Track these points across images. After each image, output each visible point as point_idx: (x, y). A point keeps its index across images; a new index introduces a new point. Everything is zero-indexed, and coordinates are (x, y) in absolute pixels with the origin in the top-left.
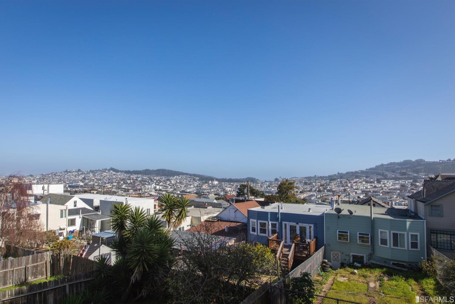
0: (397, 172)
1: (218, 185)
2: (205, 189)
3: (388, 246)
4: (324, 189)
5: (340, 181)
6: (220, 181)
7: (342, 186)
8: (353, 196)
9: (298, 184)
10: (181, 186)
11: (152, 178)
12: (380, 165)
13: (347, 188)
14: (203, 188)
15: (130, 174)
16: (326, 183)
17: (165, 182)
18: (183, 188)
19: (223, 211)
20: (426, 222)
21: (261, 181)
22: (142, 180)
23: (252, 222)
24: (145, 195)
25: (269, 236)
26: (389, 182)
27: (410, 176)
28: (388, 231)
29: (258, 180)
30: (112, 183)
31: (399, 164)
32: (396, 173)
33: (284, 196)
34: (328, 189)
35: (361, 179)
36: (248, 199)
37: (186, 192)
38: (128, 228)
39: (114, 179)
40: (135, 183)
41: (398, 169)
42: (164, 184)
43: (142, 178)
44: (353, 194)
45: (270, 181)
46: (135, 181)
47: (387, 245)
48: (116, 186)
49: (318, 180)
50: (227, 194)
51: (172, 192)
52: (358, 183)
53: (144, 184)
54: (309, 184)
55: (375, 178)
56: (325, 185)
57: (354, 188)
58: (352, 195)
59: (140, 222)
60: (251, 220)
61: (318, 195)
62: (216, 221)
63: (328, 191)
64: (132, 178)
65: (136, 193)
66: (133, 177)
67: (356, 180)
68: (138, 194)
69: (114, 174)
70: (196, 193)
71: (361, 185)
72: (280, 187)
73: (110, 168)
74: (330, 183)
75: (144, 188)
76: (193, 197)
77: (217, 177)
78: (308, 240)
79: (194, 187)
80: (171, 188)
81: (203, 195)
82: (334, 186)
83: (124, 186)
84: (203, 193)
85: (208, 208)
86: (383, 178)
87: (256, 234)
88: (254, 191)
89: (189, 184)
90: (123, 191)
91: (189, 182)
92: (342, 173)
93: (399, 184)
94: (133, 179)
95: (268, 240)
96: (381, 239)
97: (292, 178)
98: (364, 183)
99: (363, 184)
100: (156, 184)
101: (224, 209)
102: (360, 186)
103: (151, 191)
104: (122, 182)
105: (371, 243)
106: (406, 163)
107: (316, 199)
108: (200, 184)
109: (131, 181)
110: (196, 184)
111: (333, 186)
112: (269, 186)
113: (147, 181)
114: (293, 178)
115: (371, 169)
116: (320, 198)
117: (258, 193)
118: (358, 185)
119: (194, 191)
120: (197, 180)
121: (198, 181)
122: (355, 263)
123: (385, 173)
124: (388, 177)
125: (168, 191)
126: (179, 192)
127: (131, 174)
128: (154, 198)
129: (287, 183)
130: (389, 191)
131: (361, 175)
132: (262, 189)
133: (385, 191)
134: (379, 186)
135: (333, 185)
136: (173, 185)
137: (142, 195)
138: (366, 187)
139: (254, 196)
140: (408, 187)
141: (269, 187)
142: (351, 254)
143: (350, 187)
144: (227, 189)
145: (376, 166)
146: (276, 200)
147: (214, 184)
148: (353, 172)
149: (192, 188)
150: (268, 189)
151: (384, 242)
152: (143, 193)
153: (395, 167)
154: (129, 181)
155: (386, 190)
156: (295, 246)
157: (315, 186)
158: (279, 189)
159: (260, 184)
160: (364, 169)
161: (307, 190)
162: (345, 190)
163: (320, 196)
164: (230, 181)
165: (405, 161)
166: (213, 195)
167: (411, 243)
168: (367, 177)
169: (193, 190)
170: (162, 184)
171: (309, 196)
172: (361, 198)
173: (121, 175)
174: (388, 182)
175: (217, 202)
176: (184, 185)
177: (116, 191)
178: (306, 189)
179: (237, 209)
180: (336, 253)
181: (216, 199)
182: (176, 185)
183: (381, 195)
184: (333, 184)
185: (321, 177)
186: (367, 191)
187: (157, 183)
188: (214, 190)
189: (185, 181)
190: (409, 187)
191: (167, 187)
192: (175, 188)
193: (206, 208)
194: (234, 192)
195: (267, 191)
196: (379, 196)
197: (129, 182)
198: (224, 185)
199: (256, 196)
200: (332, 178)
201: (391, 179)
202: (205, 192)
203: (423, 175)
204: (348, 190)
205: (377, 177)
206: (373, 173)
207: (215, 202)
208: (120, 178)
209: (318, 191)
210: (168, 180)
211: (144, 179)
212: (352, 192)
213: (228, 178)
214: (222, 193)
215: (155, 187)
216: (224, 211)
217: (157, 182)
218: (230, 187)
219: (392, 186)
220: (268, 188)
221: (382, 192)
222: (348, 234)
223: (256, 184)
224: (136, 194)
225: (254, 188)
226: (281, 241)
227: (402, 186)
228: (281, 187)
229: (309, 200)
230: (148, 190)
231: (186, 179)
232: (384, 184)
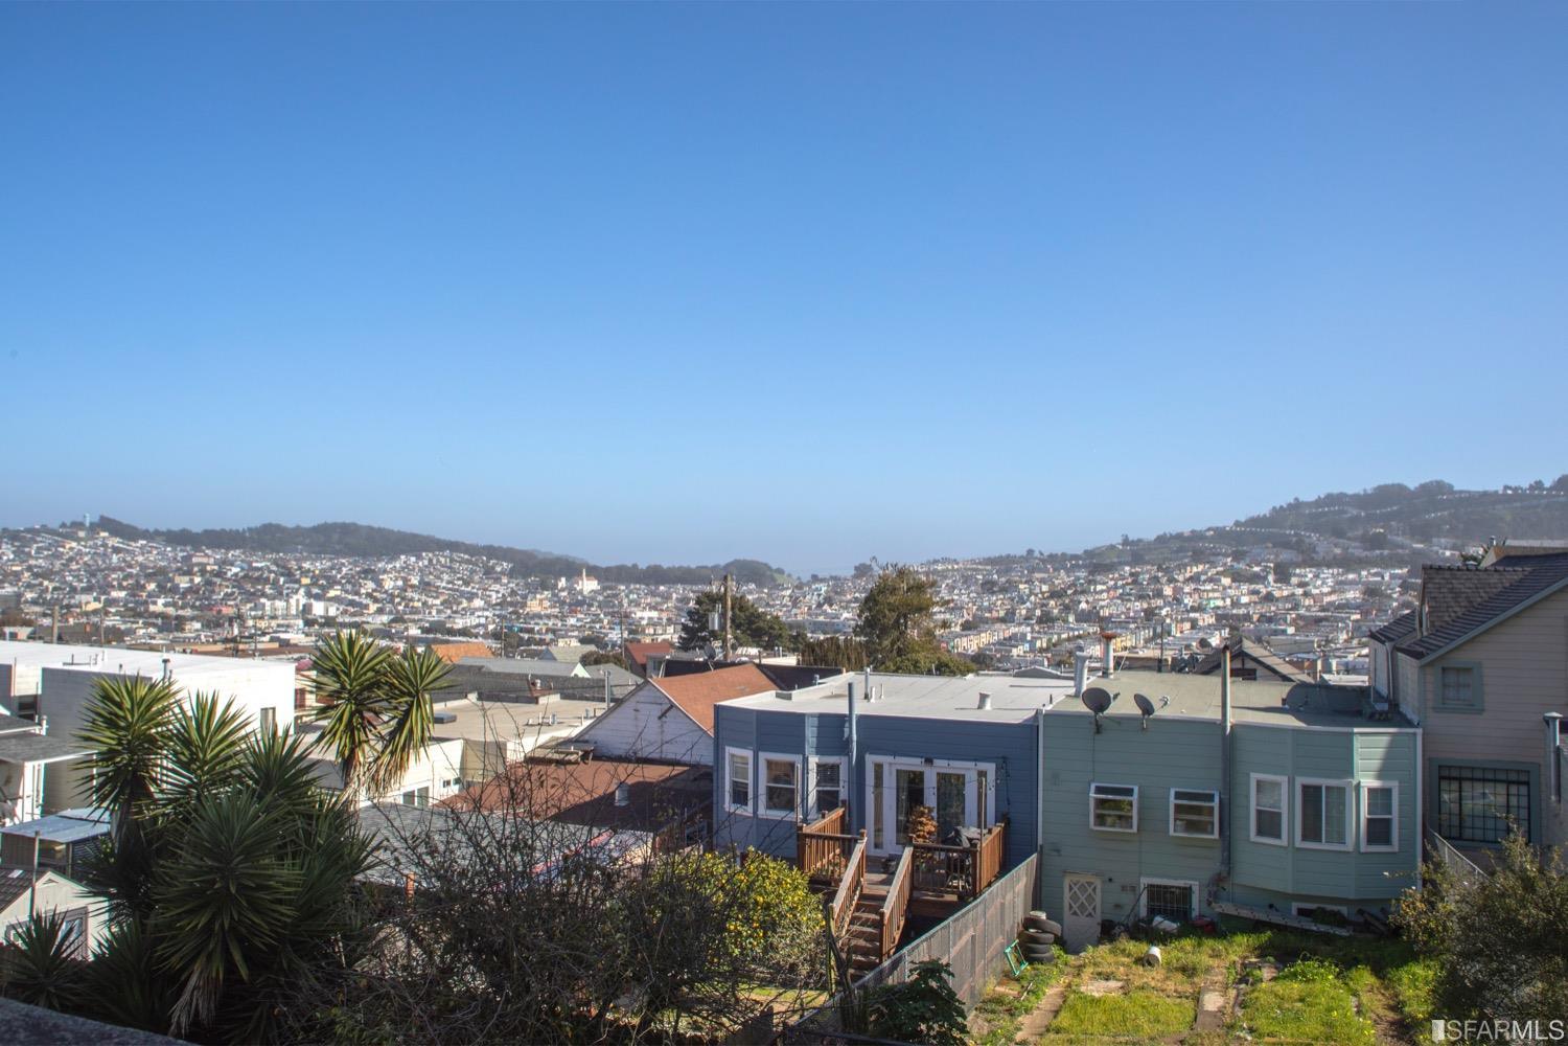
0: (1350, 534)
1: (600, 598)
2: (540, 617)
3: (1284, 841)
4: (1067, 608)
5: (1132, 574)
6: (607, 580)
7: (1140, 598)
8: (1183, 639)
9: (954, 588)
10: (425, 604)
11: (293, 565)
12: (1290, 505)
13: (1160, 602)
14: (528, 609)
15: (188, 548)
16: (1073, 585)
17: (353, 582)
18: (434, 612)
19: (610, 711)
20: (1424, 734)
21: (795, 577)
22: (245, 576)
23: (733, 763)
24: (260, 646)
25: (805, 820)
26: (1322, 576)
27: (1400, 551)
28: (1283, 779)
29: (780, 571)
30: (105, 588)
31: (1361, 501)
32: (1349, 539)
33: (886, 643)
34: (1083, 610)
35: (1213, 564)
36: (725, 656)
37: (451, 632)
38: (162, 791)
39: (114, 570)
40: (213, 592)
41: (1355, 520)
42: (347, 592)
43: (245, 566)
44: (1180, 631)
45: (832, 578)
46: (215, 579)
47: (1279, 836)
48: (125, 605)
49: (1040, 571)
50: (639, 637)
51: (384, 633)
52: (1205, 581)
53: (253, 594)
54: (1003, 590)
55: (1268, 561)
56: (1069, 592)
57: (1186, 605)
58: (1178, 635)
59: (217, 764)
60: (729, 750)
61: (1041, 639)
62: (572, 758)
63: (1083, 617)
64: (198, 564)
65: (217, 638)
66: (205, 560)
67: (1195, 569)
68: (226, 641)
69: (113, 547)
70: (496, 636)
71: (1213, 590)
72: (870, 602)
73: (96, 519)
74: (1090, 582)
75: (253, 613)
76: (479, 653)
77: (592, 562)
78: (970, 832)
79: (489, 605)
80: (380, 611)
81: (529, 642)
82: (1105, 595)
83: (159, 606)
84: (526, 636)
85: (543, 700)
86: (1300, 559)
87: (748, 811)
88: (761, 624)
89: (462, 594)
90: (154, 625)
91: (466, 583)
92: (1140, 541)
93: (1357, 584)
94: (203, 572)
95: (802, 838)
96: (1259, 812)
97: (929, 563)
98: (1226, 581)
99: (1221, 588)
100: (309, 595)
101: (612, 704)
102: (1211, 595)
103: (288, 626)
104: (152, 586)
105: (1220, 834)
106: (1388, 495)
107: (1030, 657)
108: (513, 593)
109: (192, 581)
110: (498, 592)
111: (1104, 597)
112: (829, 601)
113: (267, 581)
114: (936, 562)
115: (1254, 522)
116: (1047, 650)
117: (775, 632)
118: (1204, 591)
119: (485, 626)
120: (503, 573)
121: (505, 580)
122: (1158, 919)
123: (1307, 540)
124: (1318, 557)
125: (365, 626)
126: (414, 631)
127: (197, 549)
128: (297, 660)
129: (905, 586)
130: (1322, 614)
131: (1214, 547)
132: (796, 615)
133: (1308, 614)
134: (1285, 593)
135: (1102, 592)
136: (392, 596)
137: (241, 647)
138: (1232, 600)
139: (758, 646)
140: (1390, 597)
141: (831, 605)
142: (1145, 881)
143: (1171, 599)
144: (639, 614)
145: (1274, 508)
146: (849, 659)
147: (581, 592)
148: (1182, 534)
149: (480, 613)
150: (825, 613)
151: (1269, 824)
152: (251, 637)
153: (1346, 512)
154: (187, 578)
155: (1308, 608)
156: (914, 857)
157: (1029, 596)
158: (870, 610)
159: (789, 592)
160: (1227, 521)
161: (995, 614)
162: (1150, 614)
163: (1049, 640)
164: (655, 577)
165: (1380, 489)
166: (575, 643)
167: (1369, 820)
168: (1237, 556)
169: (483, 621)
170: (338, 593)
171: (1000, 643)
172: (1214, 644)
173: (150, 552)
174: (1317, 576)
175: (587, 675)
176: (442, 598)
177: (123, 627)
178: (990, 612)
179: (672, 706)
180: (1083, 880)
181: (586, 661)
182: (403, 599)
183: (1291, 630)
184: (1104, 587)
185: (1052, 558)
186: (1237, 616)
187: (315, 591)
188: (578, 620)
189: (446, 577)
190: (1395, 596)
191: (359, 605)
192: (398, 612)
193: (535, 701)
194: (671, 629)
195: (821, 623)
196: (1284, 637)
197: (183, 583)
198: (627, 596)
199: (769, 648)
200: (1097, 563)
201: (1329, 566)
202: (537, 628)
203: (1446, 549)
204: (1164, 612)
205: (1277, 556)
206: (1262, 540)
207: (580, 676)
208: (141, 565)
209: (1040, 621)
210: (368, 573)
211: (258, 569)
212: (1177, 622)
213: (643, 565)
214: (615, 635)
215: (307, 609)
216: (615, 714)
217: (314, 584)
218: (653, 608)
219: (1330, 593)
220: (826, 607)
221: (1294, 620)
222: (1135, 798)
223: (770, 589)
224: (215, 642)
225: (760, 610)
226: (856, 841)
227: (1371, 591)
228: (876, 603)
229: (999, 661)
230: (274, 623)
231: (453, 571)
232: (1302, 585)
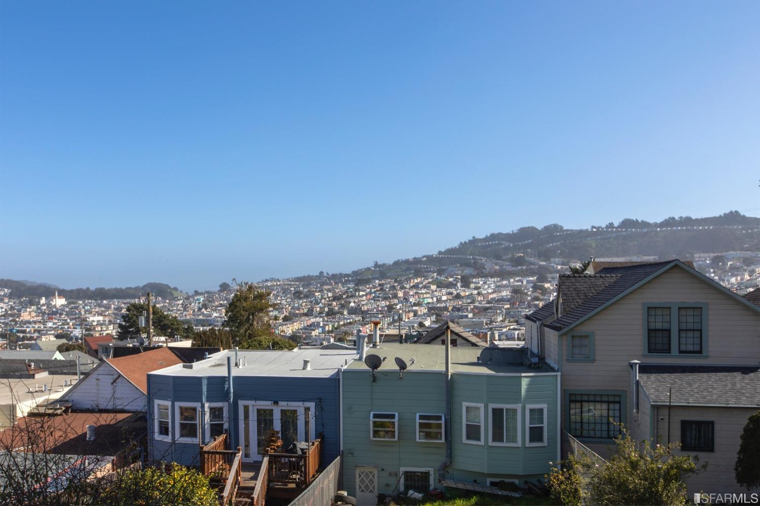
0: (504, 258)
1: (67, 309)
2: (29, 322)
3: (482, 442)
4: (343, 307)
5: (380, 285)
6: (71, 298)
7: (385, 299)
8: (410, 322)
9: (278, 296)
12: (470, 241)
13: (396, 301)
14: (22, 318)
16: (347, 292)
19: (81, 382)
20: (561, 376)
21: (184, 292)
23: (159, 409)
25: (203, 442)
26: (488, 283)
27: (532, 267)
28: (482, 407)
29: (176, 289)
31: (510, 237)
32: (504, 260)
33: (242, 331)
34: (352, 307)
35: (426, 278)
36: (150, 343)
41: (507, 249)
45: (207, 292)
47: (479, 439)
49: (327, 284)
50: (92, 333)
52: (421, 288)
54: (306, 297)
55: (457, 275)
56: (344, 296)
57: (411, 302)
58: (407, 320)
60: (157, 402)
61: (328, 325)
62: (59, 412)
63: (352, 312)
67: (416, 281)
70: (3, 336)
71: (426, 293)
72: (232, 307)
74: (356, 290)
77: (62, 287)
78: (301, 445)
81: (23, 339)
82: (365, 297)
84: (21, 335)
85: (37, 376)
86: (475, 273)
88: (166, 322)
92: (384, 264)
93: (507, 287)
95: (202, 453)
96: (468, 426)
97: (263, 282)
98: (433, 288)
99: (431, 292)
101: (82, 377)
102: (425, 296)
106: (524, 234)
107: (323, 336)
108: (12, 308)
110: (2, 308)
111: (364, 299)
112: (205, 306)
114: (267, 281)
115: (450, 251)
116: (332, 332)
117: (174, 327)
118: (421, 293)
120: (5, 296)
121: (6, 301)
122: (411, 492)
123: (480, 262)
124: (486, 272)
129: (252, 296)
130: (488, 306)
131: (427, 267)
132: (186, 315)
133: (480, 305)
134: (467, 293)
135: (363, 296)
138: (437, 299)
139: (165, 335)
140: (526, 294)
141: (206, 309)
143: (402, 299)
144: (91, 319)
145: (461, 243)
146: (222, 342)
147: (55, 306)
148: (409, 260)
150: (203, 314)
151: (473, 432)
153: (501, 244)
155: (480, 302)
156: (270, 462)
157: (321, 300)
158: (232, 311)
159: (181, 302)
160: (434, 252)
161: (302, 311)
162: (390, 308)
163: (333, 326)
164: (100, 295)
165: (523, 230)
166: (52, 339)
167: (531, 428)
168: (440, 272)
172: (427, 325)
174: (485, 283)
175: (62, 358)
178: (299, 310)
179: (120, 376)
180: (367, 471)
181: (61, 349)
183: (470, 316)
184: (364, 293)
185: (334, 276)
186: (440, 308)
188: (54, 324)
190: (529, 293)
193: (32, 377)
194: (111, 327)
195: (201, 320)
196: (467, 320)
198: (84, 308)
199: (172, 336)
200: (360, 279)
201: (492, 277)
202: (28, 329)
203: (558, 264)
204: (398, 307)
205: (463, 271)
206: (453, 262)
207: (58, 359)
209: (328, 314)
212: (406, 312)
213: (92, 288)
214: (77, 332)
216: (84, 383)
218: (100, 314)
219: (493, 293)
220: (203, 310)
221: (472, 310)
222: (396, 420)
223: (170, 300)
225: (165, 313)
226: (235, 454)
227: (516, 291)
228: (236, 307)
229: (304, 339)
232: (476, 288)
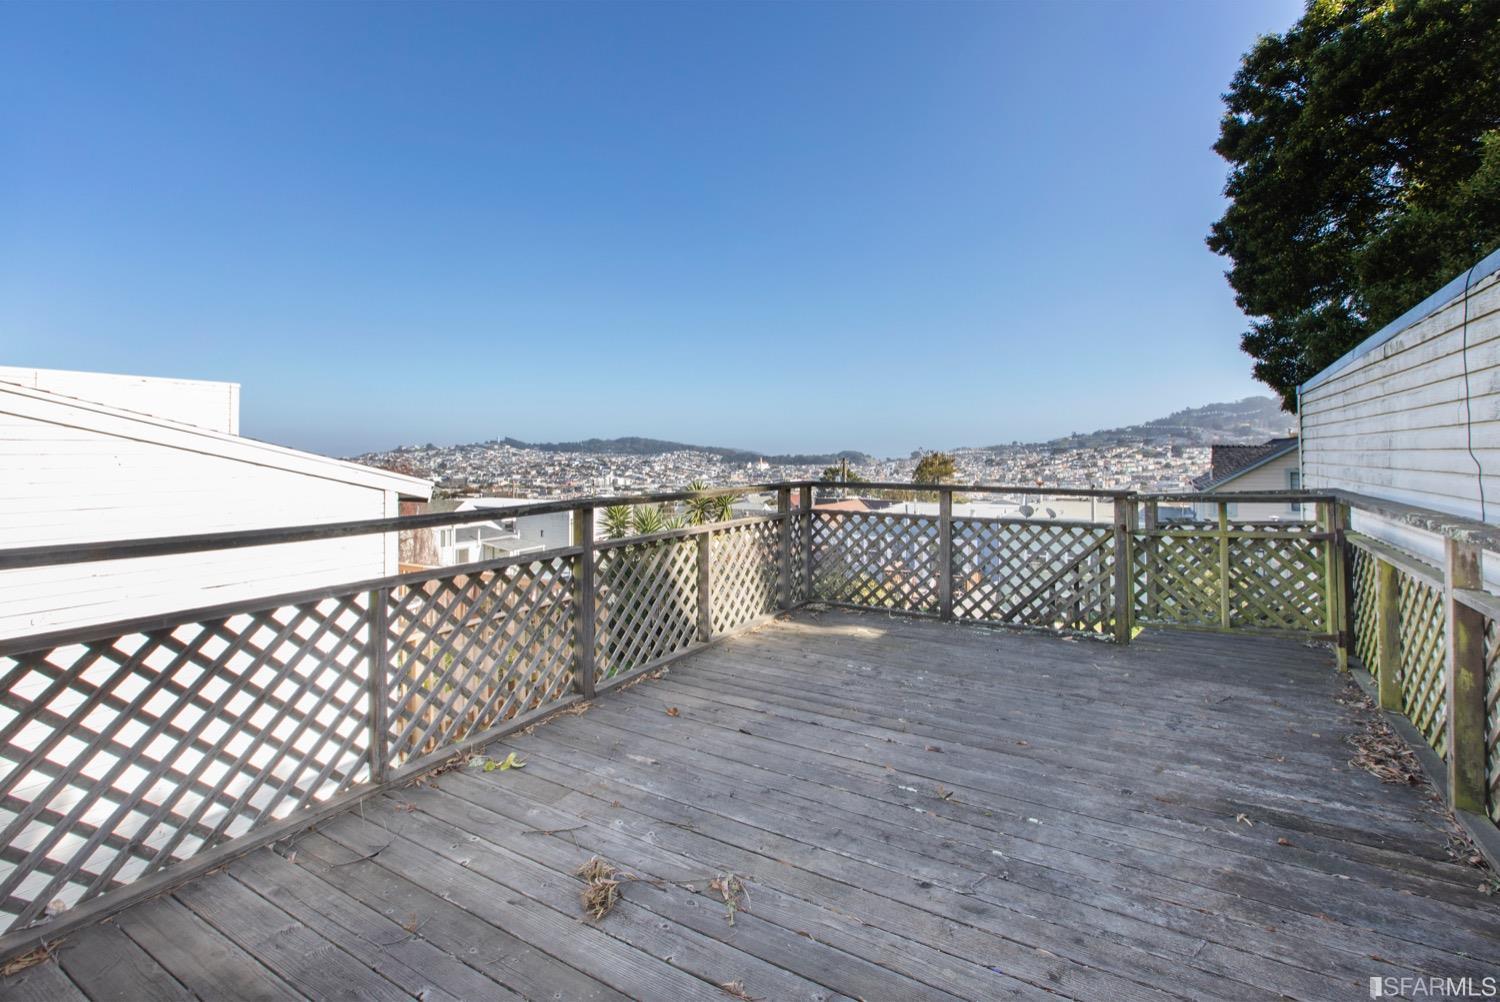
0: (1225, 426)
1: (769, 474)
4: (1037, 474)
5: (1077, 454)
6: (774, 463)
7: (1083, 467)
11: (606, 459)
12: (1183, 412)
13: (1096, 469)
14: (731, 480)
15: (552, 452)
16: (1041, 460)
17: (639, 467)
21: (876, 459)
22: (582, 466)
27: (1261, 437)
29: (869, 456)
30: (510, 474)
31: (1233, 407)
35: (1131, 447)
39: (514, 464)
40: (566, 473)
41: (1229, 418)
42: (635, 472)
43: (582, 460)
45: (899, 459)
46: (566, 468)
49: (1020, 453)
52: (1125, 457)
54: (998, 464)
55: (1167, 444)
56: (1038, 465)
57: (1112, 471)
64: (557, 460)
66: (560, 458)
67: (1118, 451)
69: (513, 453)
71: (1130, 462)
72: (919, 470)
73: (504, 439)
74: (1051, 459)
75: (586, 484)
77: (766, 454)
79: (710, 479)
80: (653, 482)
82: (1061, 467)
83: (538, 480)
86: (1190, 443)
89: (696, 472)
90: (536, 492)
91: (698, 467)
92: (1083, 435)
94: (560, 464)
98: (1139, 457)
99: (1135, 461)
100: (616, 475)
102: (1129, 465)
104: (534, 470)
108: (723, 471)
110: (715, 470)
112: (897, 472)
113: (594, 467)
114: (958, 449)
115: (1159, 422)
118: (1124, 462)
120: (717, 460)
123: (1195, 432)
127: (557, 452)
129: (937, 461)
131: (1131, 437)
134: (1179, 463)
136: (659, 475)
138: (1143, 468)
143: (1102, 468)
145: (1173, 413)
147: (760, 469)
148: (1111, 430)
153: (1221, 414)
154: (552, 468)
155: (1194, 472)
159: (874, 468)
160: (1140, 422)
161: (993, 478)
164: (800, 461)
168: (1147, 442)
170: (631, 473)
173: (532, 455)
174: (1201, 453)
184: (1060, 462)
185: (1028, 446)
186: (1146, 476)
187: (619, 472)
189: (687, 464)
197: (550, 470)
200: (1056, 448)
204: (1098, 476)
205: (1174, 441)
206: (1164, 433)
208: (528, 462)
210: (645, 462)
211: (589, 462)
213: (793, 455)
215: (615, 482)
217: (618, 469)
223: (863, 466)
228: (922, 470)
231: (691, 460)
232: (1189, 458)
